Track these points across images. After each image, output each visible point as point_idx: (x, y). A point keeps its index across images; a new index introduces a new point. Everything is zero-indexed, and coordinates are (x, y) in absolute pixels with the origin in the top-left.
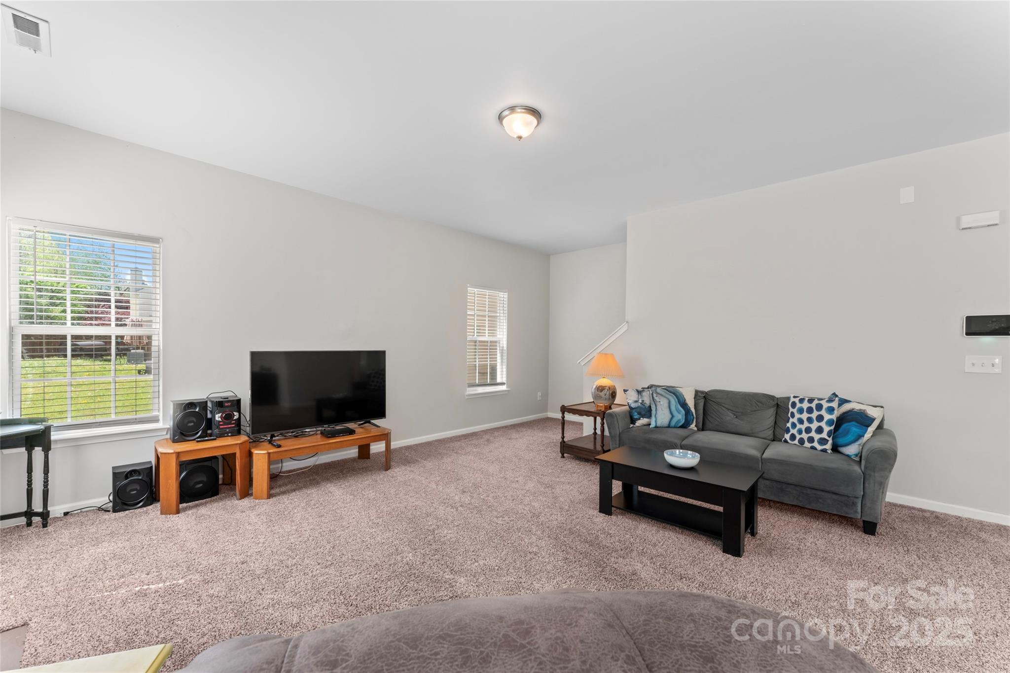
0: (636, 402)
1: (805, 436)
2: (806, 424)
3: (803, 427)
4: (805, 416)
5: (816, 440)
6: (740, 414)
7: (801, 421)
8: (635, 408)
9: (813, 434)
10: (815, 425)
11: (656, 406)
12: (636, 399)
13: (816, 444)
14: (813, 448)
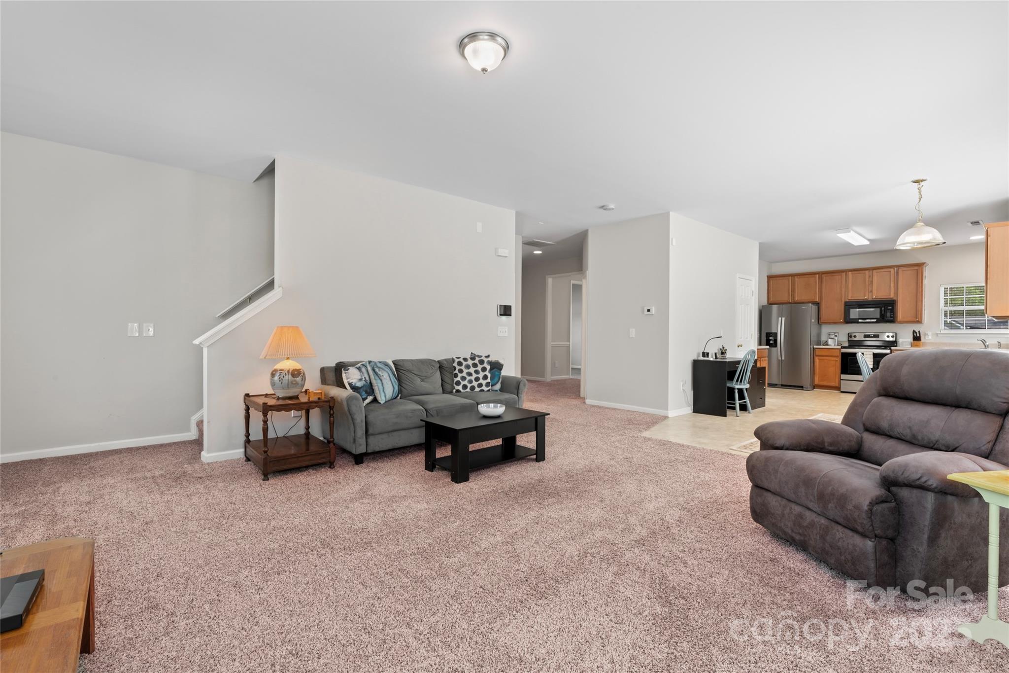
0: (361, 380)
1: (475, 384)
2: (475, 375)
3: (473, 378)
4: (472, 370)
5: (484, 384)
6: (424, 377)
7: (470, 374)
8: (362, 387)
9: (481, 381)
10: (481, 375)
11: (381, 380)
12: (360, 377)
13: (484, 388)
14: (482, 391)
